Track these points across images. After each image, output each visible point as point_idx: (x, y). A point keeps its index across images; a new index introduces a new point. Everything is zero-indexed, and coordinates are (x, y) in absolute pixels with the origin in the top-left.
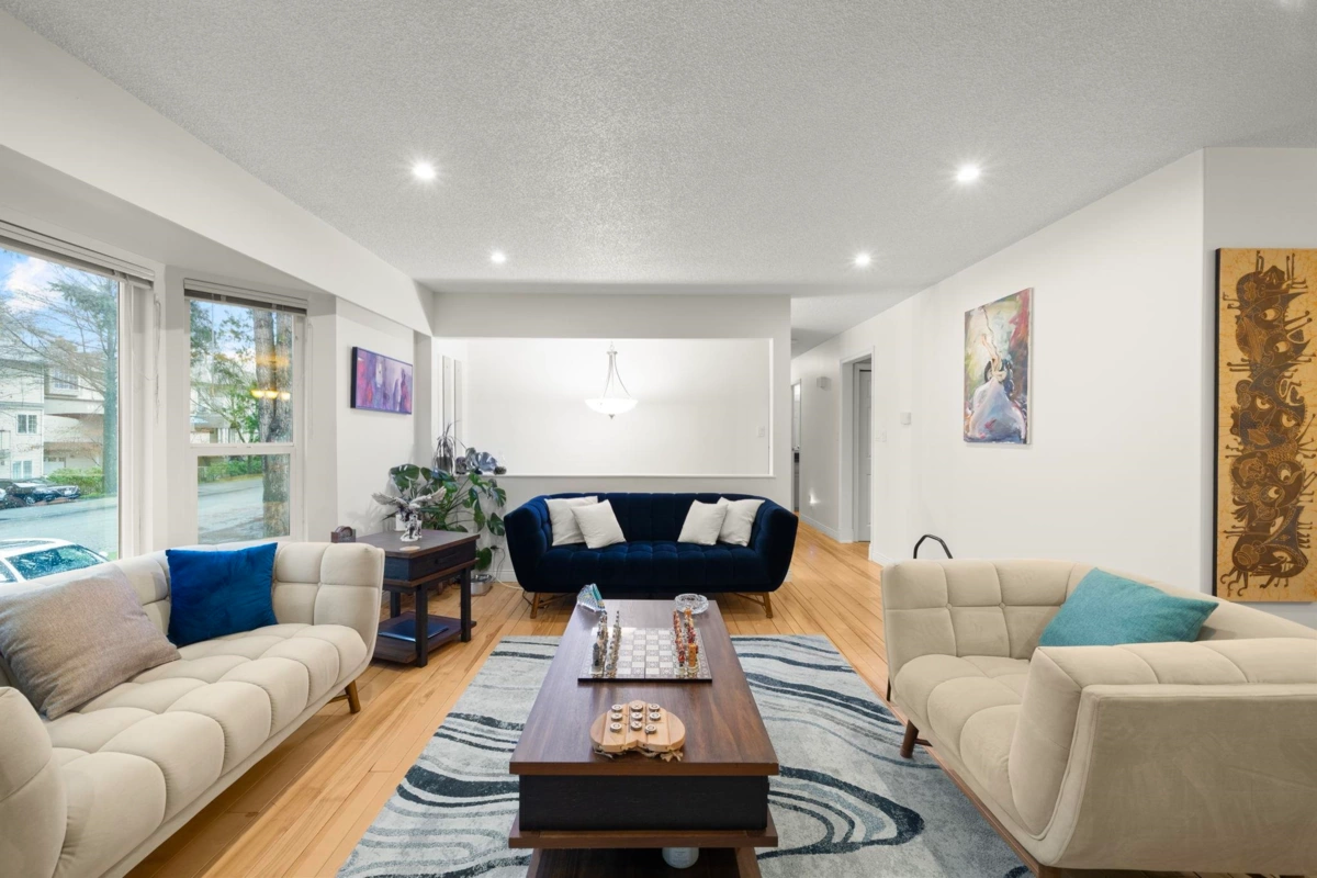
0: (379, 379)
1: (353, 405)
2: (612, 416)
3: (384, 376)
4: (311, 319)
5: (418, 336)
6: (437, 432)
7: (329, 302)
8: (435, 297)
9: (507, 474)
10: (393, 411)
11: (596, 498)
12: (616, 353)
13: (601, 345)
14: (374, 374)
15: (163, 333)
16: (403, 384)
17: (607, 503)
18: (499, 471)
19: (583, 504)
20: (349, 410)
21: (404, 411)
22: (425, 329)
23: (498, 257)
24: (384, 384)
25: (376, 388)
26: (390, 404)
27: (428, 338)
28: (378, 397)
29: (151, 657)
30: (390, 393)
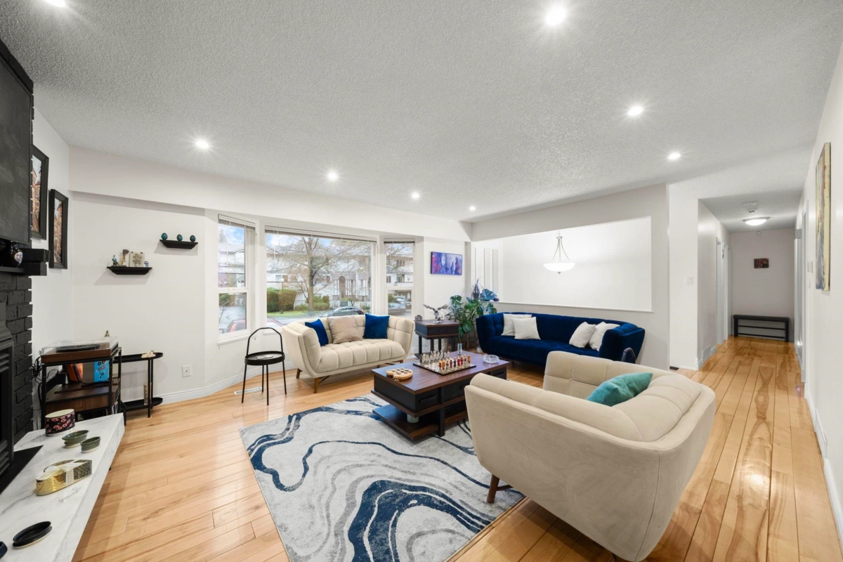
0: (443, 262)
1: (431, 273)
2: (559, 273)
3: (446, 261)
4: (416, 244)
5: (466, 243)
6: (473, 283)
7: (421, 239)
8: (471, 226)
9: (500, 301)
10: (452, 274)
11: (531, 315)
12: (561, 237)
13: (554, 234)
14: (441, 261)
15: (379, 255)
16: (457, 263)
17: (535, 318)
18: (496, 300)
19: (521, 318)
20: (430, 275)
21: (457, 272)
22: (469, 240)
23: (472, 208)
24: (446, 264)
25: (442, 266)
26: (450, 271)
27: (470, 243)
28: (443, 269)
29: (355, 338)
30: (449, 266)
